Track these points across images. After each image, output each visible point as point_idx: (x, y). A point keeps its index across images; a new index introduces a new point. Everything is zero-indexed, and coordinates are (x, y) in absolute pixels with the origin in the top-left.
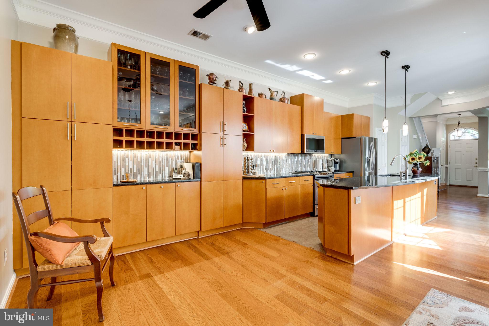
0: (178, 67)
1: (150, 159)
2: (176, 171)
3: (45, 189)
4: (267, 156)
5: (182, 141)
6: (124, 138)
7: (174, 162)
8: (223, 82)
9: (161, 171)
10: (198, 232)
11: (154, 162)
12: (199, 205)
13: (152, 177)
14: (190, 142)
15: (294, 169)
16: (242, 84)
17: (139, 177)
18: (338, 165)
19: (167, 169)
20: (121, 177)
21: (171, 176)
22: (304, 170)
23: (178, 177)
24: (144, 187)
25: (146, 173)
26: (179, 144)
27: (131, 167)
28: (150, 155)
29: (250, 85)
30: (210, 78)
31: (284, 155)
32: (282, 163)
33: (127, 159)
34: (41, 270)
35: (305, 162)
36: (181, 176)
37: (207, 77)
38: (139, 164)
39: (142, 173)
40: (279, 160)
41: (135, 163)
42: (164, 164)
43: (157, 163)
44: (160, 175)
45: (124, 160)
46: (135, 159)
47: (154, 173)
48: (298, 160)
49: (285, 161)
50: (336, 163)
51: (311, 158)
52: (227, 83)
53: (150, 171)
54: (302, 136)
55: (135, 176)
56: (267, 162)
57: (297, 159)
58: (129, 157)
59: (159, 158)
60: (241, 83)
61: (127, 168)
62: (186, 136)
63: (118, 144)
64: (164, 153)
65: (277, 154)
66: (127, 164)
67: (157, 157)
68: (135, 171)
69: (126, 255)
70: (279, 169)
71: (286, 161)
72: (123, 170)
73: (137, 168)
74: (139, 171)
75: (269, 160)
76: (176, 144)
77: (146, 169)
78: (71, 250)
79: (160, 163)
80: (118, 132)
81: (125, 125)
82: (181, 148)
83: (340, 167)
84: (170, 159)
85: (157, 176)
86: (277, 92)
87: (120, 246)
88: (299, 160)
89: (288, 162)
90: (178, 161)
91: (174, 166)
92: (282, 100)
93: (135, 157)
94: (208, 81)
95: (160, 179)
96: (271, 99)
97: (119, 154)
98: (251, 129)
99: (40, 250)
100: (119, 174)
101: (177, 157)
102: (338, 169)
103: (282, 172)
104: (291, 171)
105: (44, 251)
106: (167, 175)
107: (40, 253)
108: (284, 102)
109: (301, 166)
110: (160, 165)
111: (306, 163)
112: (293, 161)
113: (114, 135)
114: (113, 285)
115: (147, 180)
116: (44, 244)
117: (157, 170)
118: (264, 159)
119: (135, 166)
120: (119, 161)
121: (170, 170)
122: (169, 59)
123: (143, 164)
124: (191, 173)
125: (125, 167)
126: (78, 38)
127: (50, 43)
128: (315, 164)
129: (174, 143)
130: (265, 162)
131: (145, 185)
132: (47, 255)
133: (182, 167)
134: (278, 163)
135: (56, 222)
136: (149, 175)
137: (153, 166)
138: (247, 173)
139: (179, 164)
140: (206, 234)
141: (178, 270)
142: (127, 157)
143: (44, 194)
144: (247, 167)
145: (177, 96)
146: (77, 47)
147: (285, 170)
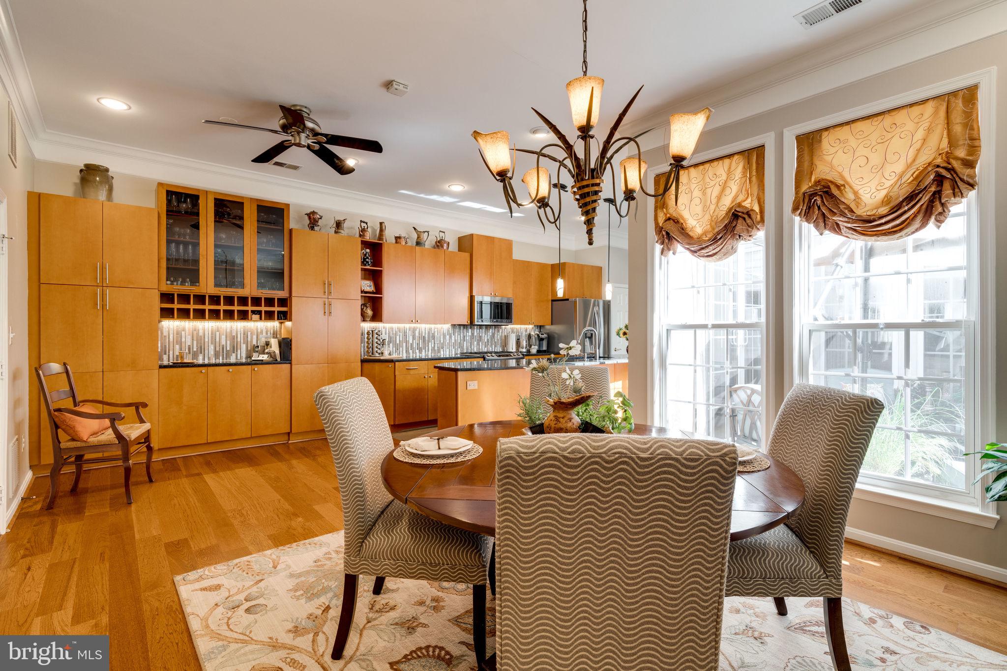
0: (256, 207)
1: (218, 333)
2: (256, 350)
3: (68, 367)
4: (414, 330)
5: (263, 309)
6: (176, 306)
7: (255, 337)
8: (332, 223)
9: (234, 349)
10: (289, 434)
11: (223, 337)
12: (289, 397)
13: (221, 358)
14: (276, 309)
15: (465, 347)
16: (367, 223)
17: (201, 357)
18: (545, 343)
19: (244, 347)
20: (175, 357)
21: (249, 356)
22: (486, 350)
23: (260, 358)
24: (204, 370)
25: (212, 352)
26: (259, 313)
27: (189, 343)
28: (218, 328)
29: (381, 224)
30: (310, 218)
31: (447, 327)
32: (442, 340)
33: (183, 333)
34: (64, 447)
35: (485, 338)
36: (265, 357)
37: (306, 217)
38: (201, 340)
39: (206, 352)
40: (436, 334)
41: (195, 338)
42: (239, 340)
43: (228, 339)
44: (234, 355)
45: (178, 333)
46: (195, 334)
47: (223, 352)
48: (473, 334)
49: (448, 337)
50: (541, 340)
51: (498, 331)
52: (339, 225)
53: (217, 349)
54: (472, 298)
55: (195, 355)
56: (414, 338)
57: (470, 334)
58: (187, 329)
59: (231, 331)
60: (364, 222)
61: (183, 345)
62: (270, 302)
63: (167, 313)
64: (237, 326)
65: (433, 326)
66: (183, 340)
67: (228, 331)
68: (195, 349)
69: (178, 460)
70: (436, 348)
71: (450, 337)
72: (177, 347)
73: (199, 345)
74: (201, 350)
75: (417, 334)
76: (254, 312)
77: (212, 347)
78: (97, 433)
79: (234, 339)
80: (166, 297)
81: (177, 288)
82: (261, 319)
83: (549, 345)
84: (249, 334)
85: (228, 355)
86: (428, 232)
87: (169, 446)
88: (476, 334)
89: (453, 338)
90: (261, 336)
91: (254, 342)
92: (439, 244)
93: (195, 329)
94: (309, 222)
95: (233, 360)
96: (418, 243)
97: (171, 327)
98: (378, 289)
99: (64, 427)
100: (171, 353)
101: (259, 331)
102: (545, 348)
103: (442, 352)
104: (459, 352)
105: (68, 428)
106: (244, 355)
107: (63, 430)
108: (442, 247)
109: (478, 344)
110: (234, 342)
111: (488, 340)
112: (464, 337)
113: (162, 302)
114: (151, 481)
115: (213, 361)
116: (67, 421)
117: (228, 349)
118: (409, 334)
119: (195, 343)
120: (171, 336)
121: (249, 348)
122: (242, 197)
123: (206, 340)
124: (277, 352)
125: (180, 343)
126: (113, 178)
127: (75, 184)
128: (505, 341)
129: (250, 312)
130: (411, 338)
131: (206, 368)
132: (71, 431)
133: (267, 344)
134: (434, 339)
135: (81, 404)
136: (217, 355)
137: (223, 342)
138: (371, 354)
139: (263, 341)
140: (300, 438)
141: (237, 471)
142: (184, 330)
143: (67, 372)
144: (371, 345)
145: (255, 248)
146: (110, 190)
147: (448, 350)
